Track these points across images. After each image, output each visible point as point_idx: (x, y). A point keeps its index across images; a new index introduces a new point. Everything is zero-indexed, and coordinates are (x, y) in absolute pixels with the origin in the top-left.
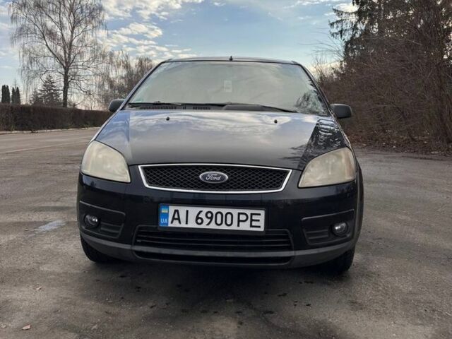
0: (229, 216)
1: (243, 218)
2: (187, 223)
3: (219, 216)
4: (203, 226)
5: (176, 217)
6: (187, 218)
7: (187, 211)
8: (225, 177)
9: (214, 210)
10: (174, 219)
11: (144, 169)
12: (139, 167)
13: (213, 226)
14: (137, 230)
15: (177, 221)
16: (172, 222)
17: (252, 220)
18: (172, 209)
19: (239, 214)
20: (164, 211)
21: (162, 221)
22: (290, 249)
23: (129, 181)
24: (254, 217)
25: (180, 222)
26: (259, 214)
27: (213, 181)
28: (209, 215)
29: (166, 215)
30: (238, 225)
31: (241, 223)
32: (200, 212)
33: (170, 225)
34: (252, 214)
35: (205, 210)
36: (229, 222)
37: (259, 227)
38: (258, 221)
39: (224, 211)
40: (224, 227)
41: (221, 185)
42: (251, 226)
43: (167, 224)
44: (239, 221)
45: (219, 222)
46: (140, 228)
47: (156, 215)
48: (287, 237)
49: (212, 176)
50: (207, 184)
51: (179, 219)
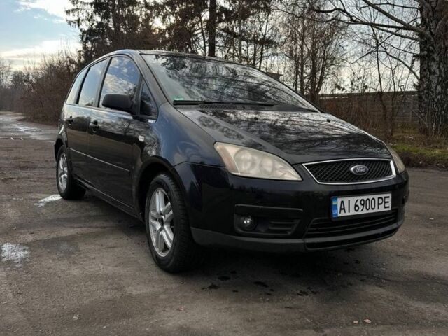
0: (373, 201)
1: (380, 202)
2: (349, 211)
3: (368, 201)
4: (359, 212)
5: (342, 207)
6: (350, 207)
7: (349, 201)
8: (366, 169)
9: (365, 198)
10: (341, 209)
11: (307, 166)
12: (304, 165)
13: (365, 211)
14: (311, 223)
15: (343, 211)
16: (340, 212)
17: (385, 202)
18: (339, 200)
19: (379, 198)
20: (334, 203)
21: (334, 212)
22: (394, 222)
23: (300, 179)
24: (387, 200)
25: (345, 211)
26: (388, 197)
28: (362, 202)
29: (336, 205)
30: (378, 208)
31: (379, 206)
32: (357, 200)
33: (339, 215)
34: (385, 198)
35: (360, 198)
36: (373, 206)
37: (388, 207)
38: (388, 202)
39: (370, 197)
40: (371, 211)
41: (364, 175)
42: (385, 207)
43: (337, 214)
44: (379, 204)
45: (368, 207)
46: (315, 222)
47: (329, 208)
49: (360, 169)
50: (356, 176)
51: (344, 209)
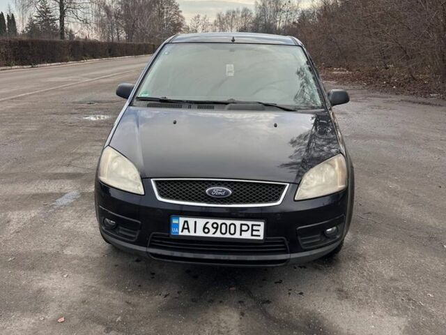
0: (232, 227)
1: (245, 228)
2: (195, 232)
3: (224, 226)
4: (210, 235)
5: (186, 226)
6: (196, 228)
7: (195, 222)
8: (228, 193)
9: (220, 222)
10: (183, 228)
11: (156, 182)
12: (152, 180)
13: (218, 235)
14: (151, 236)
15: (187, 230)
16: (182, 231)
17: (253, 230)
18: (182, 220)
19: (242, 225)
20: (175, 221)
21: (174, 231)
22: (285, 252)
23: (143, 193)
24: (255, 228)
25: (189, 231)
26: (259, 225)
27: (218, 195)
28: (215, 226)
29: (177, 225)
30: (241, 235)
31: (243, 233)
32: (207, 223)
33: (180, 233)
34: (253, 225)
35: (211, 221)
36: (232, 232)
37: (259, 236)
38: (258, 231)
39: (228, 222)
40: (228, 236)
41: (225, 199)
42: (252, 235)
43: (178, 233)
44: (241, 231)
45: (223, 231)
46: (154, 235)
47: (168, 225)
48: (283, 243)
49: (217, 190)
50: (212, 198)
51: (188, 228)
